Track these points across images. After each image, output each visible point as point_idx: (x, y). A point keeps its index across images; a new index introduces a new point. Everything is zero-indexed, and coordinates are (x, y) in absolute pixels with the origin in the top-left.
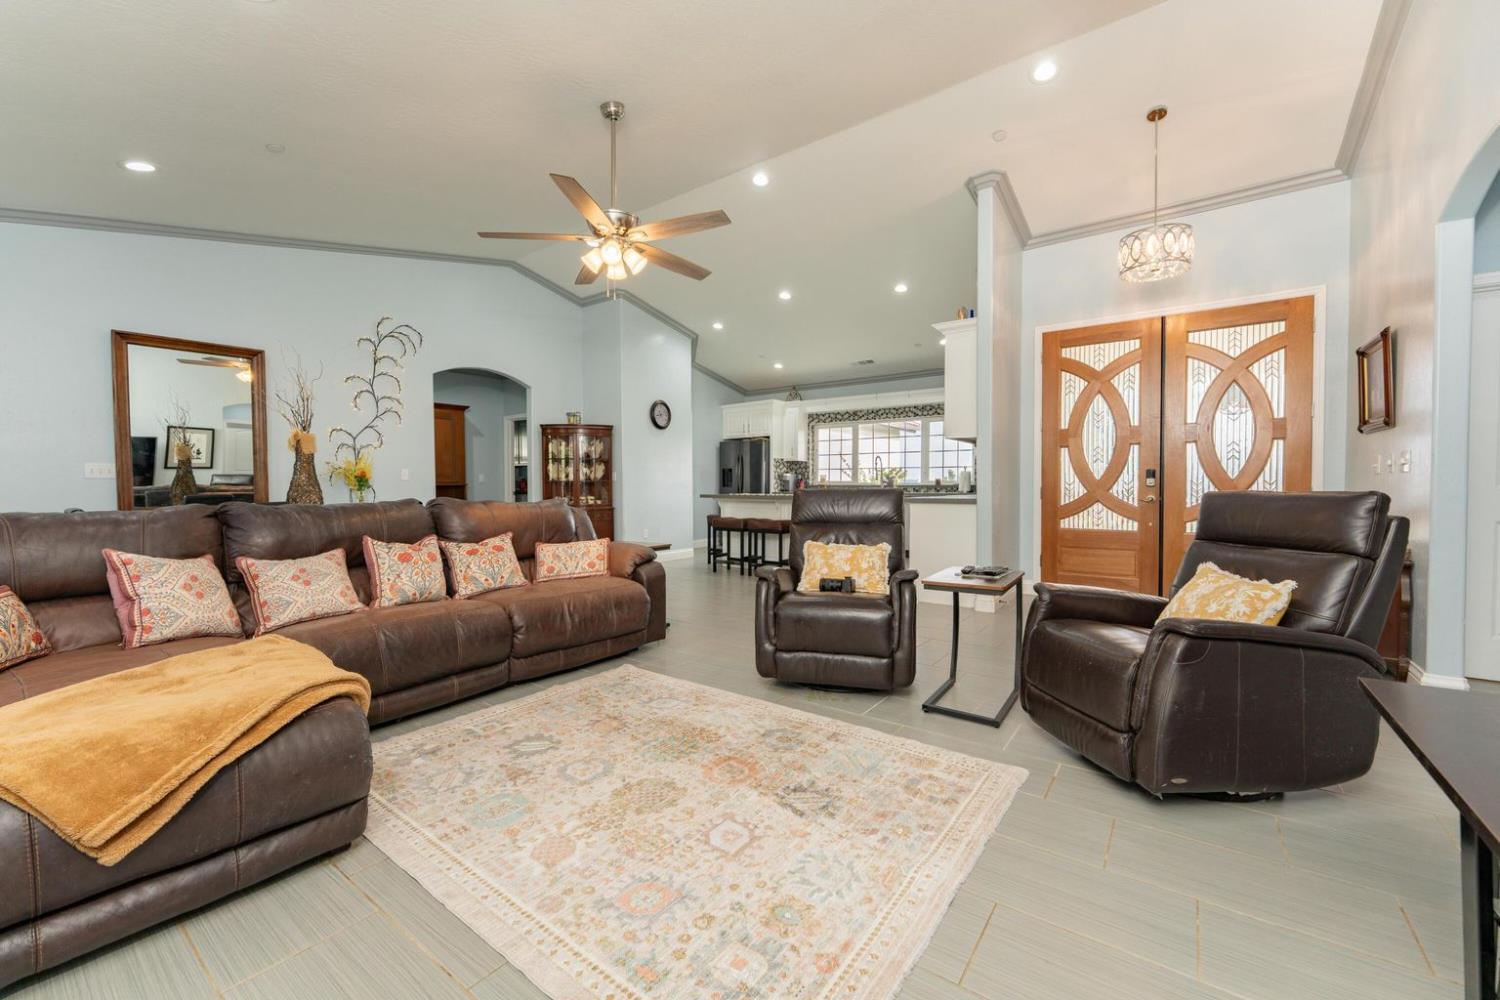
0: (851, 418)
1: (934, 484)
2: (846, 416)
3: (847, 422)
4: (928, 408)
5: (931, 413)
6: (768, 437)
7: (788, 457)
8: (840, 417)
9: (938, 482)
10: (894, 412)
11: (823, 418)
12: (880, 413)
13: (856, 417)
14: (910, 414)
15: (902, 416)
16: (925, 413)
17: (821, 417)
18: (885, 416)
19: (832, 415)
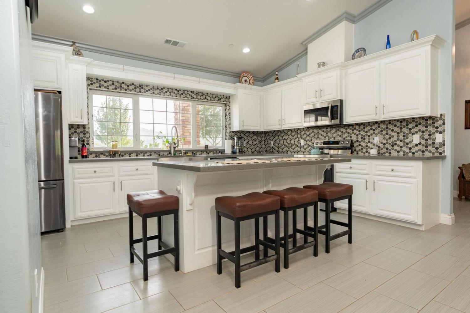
0: (138, 90)
1: (204, 149)
2: (133, 87)
3: (133, 92)
4: (201, 94)
5: (202, 98)
6: (60, 92)
7: (77, 121)
8: (126, 87)
9: (207, 147)
10: (176, 92)
11: (105, 85)
12: (164, 91)
13: (142, 90)
14: (188, 96)
15: (182, 96)
16: (199, 97)
17: (103, 83)
18: (168, 93)
19: (116, 83)
